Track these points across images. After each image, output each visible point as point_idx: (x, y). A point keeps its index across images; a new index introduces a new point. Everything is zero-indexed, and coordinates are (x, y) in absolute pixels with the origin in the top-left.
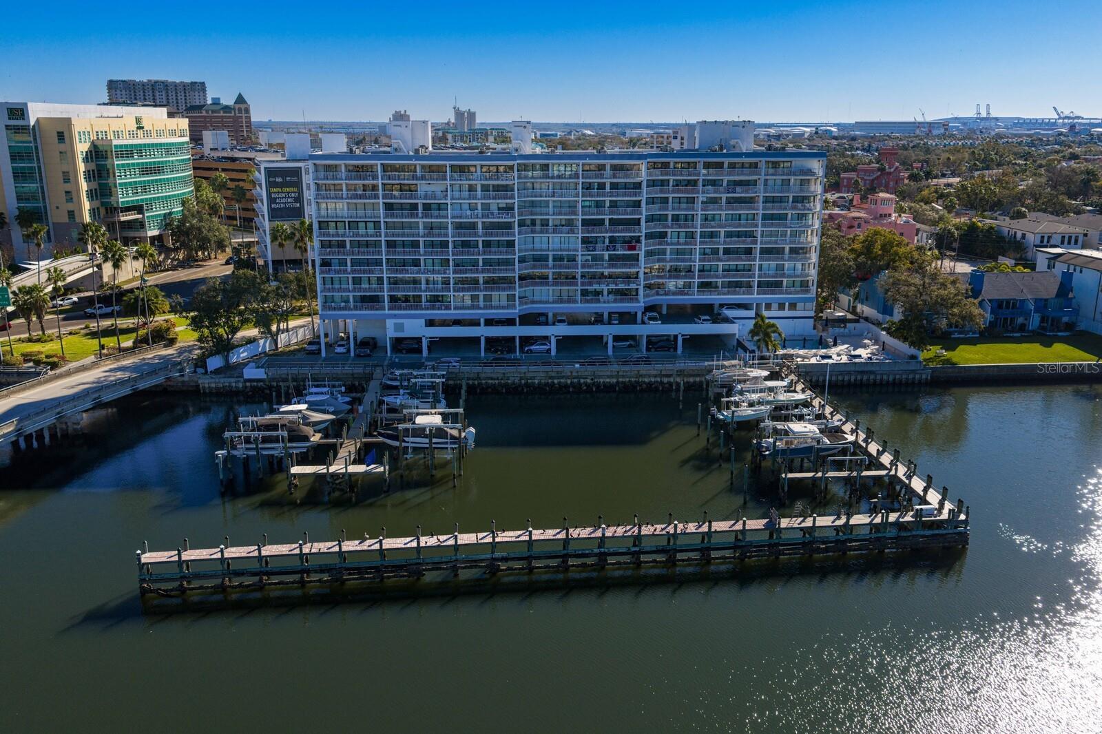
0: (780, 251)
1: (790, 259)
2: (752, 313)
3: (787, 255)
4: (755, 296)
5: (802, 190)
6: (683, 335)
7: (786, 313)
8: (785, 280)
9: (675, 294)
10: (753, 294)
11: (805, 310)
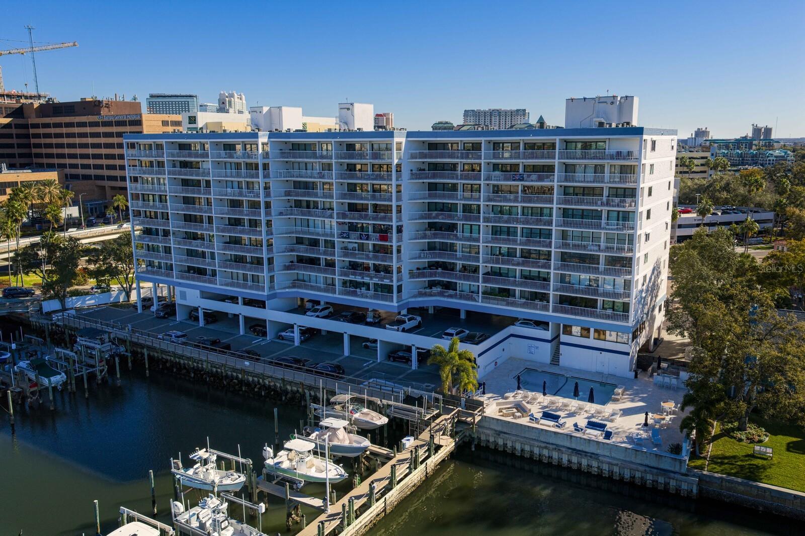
0: (594, 259)
1: (607, 272)
2: (548, 335)
3: (602, 267)
4: (550, 313)
5: (622, 180)
6: (418, 348)
7: (591, 342)
8: (600, 299)
9: (461, 297)
10: (548, 310)
11: (617, 342)
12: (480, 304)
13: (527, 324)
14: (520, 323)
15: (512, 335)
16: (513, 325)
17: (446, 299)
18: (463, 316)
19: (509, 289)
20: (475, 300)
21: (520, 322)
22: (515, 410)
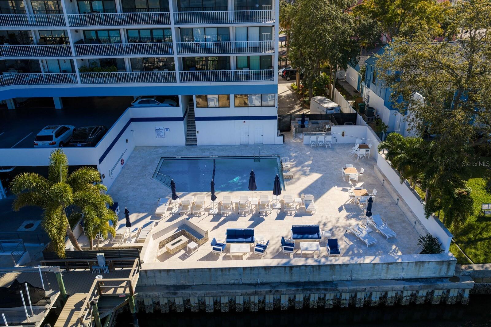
7: (232, 110)
8: (233, 57)
9: (50, 80)
10: (175, 80)
11: (261, 106)
12: (80, 86)
13: (148, 102)
14: (139, 103)
15: (133, 120)
16: (130, 106)
17: (27, 87)
18: (58, 105)
19: (114, 60)
20: (71, 82)
21: (139, 101)
22: (184, 239)
